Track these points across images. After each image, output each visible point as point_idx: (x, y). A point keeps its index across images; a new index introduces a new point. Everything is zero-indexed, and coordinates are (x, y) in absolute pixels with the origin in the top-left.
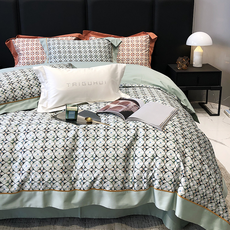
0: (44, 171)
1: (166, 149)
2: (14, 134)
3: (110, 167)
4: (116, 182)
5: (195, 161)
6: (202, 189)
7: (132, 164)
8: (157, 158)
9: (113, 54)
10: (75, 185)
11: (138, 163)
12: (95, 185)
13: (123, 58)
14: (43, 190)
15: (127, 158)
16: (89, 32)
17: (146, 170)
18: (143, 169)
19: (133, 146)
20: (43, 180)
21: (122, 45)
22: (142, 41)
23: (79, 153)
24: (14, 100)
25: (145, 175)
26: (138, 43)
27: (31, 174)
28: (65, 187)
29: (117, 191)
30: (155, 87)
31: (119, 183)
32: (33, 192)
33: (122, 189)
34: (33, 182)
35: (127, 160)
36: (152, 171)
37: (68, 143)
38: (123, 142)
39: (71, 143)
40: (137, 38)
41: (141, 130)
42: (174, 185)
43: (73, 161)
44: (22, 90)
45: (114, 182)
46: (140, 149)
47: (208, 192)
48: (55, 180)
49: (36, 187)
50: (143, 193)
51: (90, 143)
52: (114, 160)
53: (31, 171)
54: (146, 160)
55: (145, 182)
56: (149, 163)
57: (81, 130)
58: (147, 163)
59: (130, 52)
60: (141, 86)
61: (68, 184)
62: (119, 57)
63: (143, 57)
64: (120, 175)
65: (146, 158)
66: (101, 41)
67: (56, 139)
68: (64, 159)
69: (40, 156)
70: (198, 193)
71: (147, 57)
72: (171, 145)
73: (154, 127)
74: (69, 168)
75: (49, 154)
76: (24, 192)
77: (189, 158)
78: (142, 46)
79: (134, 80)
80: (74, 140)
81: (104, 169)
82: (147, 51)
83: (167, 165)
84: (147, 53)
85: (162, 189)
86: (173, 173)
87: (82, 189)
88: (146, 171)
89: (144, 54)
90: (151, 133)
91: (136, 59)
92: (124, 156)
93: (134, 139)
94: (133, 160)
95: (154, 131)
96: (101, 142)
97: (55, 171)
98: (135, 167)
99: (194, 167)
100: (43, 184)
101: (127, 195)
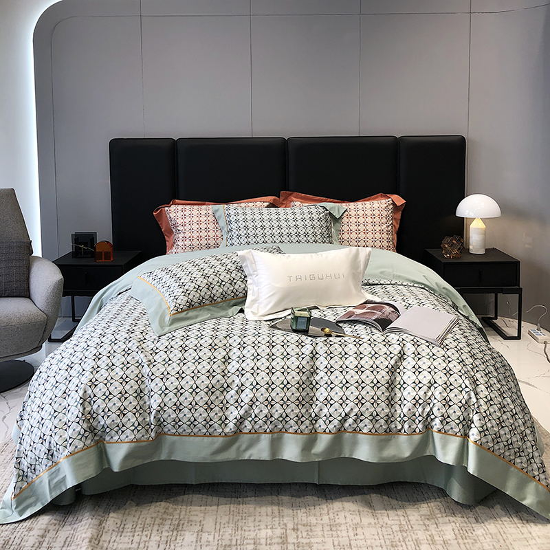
0: (273, 403)
1: (448, 373)
2: (225, 350)
3: (368, 398)
4: (377, 421)
5: (492, 391)
6: (505, 434)
7: (399, 395)
8: (436, 385)
9: (333, 230)
10: (317, 425)
11: (409, 393)
12: (346, 425)
13: (350, 238)
14: (271, 431)
15: (391, 385)
16: (291, 195)
17: (421, 403)
18: (417, 401)
19: (399, 368)
20: (272, 416)
21: (347, 215)
22: (380, 209)
23: (322, 378)
24: (211, 301)
25: (420, 410)
26: (374, 213)
27: (254, 407)
28: (303, 427)
29: (379, 435)
30: (417, 285)
31: (382, 421)
32: (255, 435)
33: (385, 431)
34: (257, 419)
35: (392, 389)
36: (429, 404)
37: (304, 362)
38: (384, 363)
39: (308, 362)
40: (372, 204)
41: (409, 345)
42: (463, 425)
43: (312, 389)
44: (222, 286)
45: (374, 421)
46: (409, 373)
47: (514, 439)
48: (288, 417)
49: (260, 427)
50: (417, 438)
51: (336, 363)
52: (373, 388)
53: (254, 403)
54: (420, 388)
55: (420, 422)
56: (425, 393)
57: (321, 344)
58: (421, 393)
60: (393, 282)
61: (307, 422)
62: (343, 236)
63: (383, 236)
64: (383, 409)
65: (420, 385)
67: (286, 356)
68: (301, 386)
69: (266, 381)
70: (499, 440)
71: (390, 236)
72: (455, 367)
73: (427, 342)
74: (307, 399)
75: (278, 378)
76: (242, 435)
77: (482, 387)
78: (380, 218)
79: (381, 273)
80: (312, 358)
81: (360, 401)
82: (389, 226)
83: (452, 395)
85: (445, 432)
86: (460, 408)
87: (327, 431)
88: (420, 404)
89: (385, 231)
90: (424, 350)
91: (372, 240)
92: (388, 383)
93: (400, 358)
94: (400, 389)
95: (428, 346)
96: (351, 362)
97: (289, 403)
98: (405, 399)
99: (491, 399)
100: (271, 422)
101: (393, 441)
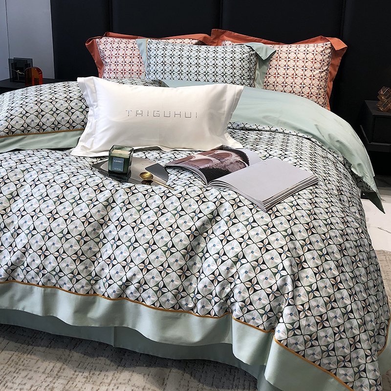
0: (47, 253)
1: (265, 247)
2: (16, 185)
3: (156, 264)
4: (163, 293)
5: (322, 278)
6: (326, 336)
7: (198, 265)
8: (244, 261)
9: (257, 72)
10: (97, 286)
11: (209, 266)
12: (128, 292)
13: (276, 82)
14: (43, 285)
15: (190, 253)
16: (223, 33)
17: (220, 280)
18: (216, 278)
19: (207, 232)
21: (277, 58)
22: (315, 52)
23: (110, 232)
24: (38, 130)
25: (218, 289)
26: (307, 56)
27: (27, 254)
28: (78, 286)
29: (164, 310)
30: (301, 134)
31: (170, 295)
32: (28, 287)
33: (173, 307)
34: (28, 269)
35: (191, 257)
36: (231, 283)
37: (94, 211)
38: (189, 223)
39: (99, 211)
40: (307, 47)
41: (227, 205)
42: (269, 318)
43: (97, 243)
44: (55, 115)
45: (159, 293)
46: (216, 240)
47: (339, 344)
48: (62, 272)
49: (33, 278)
50: (211, 321)
51: (130, 216)
52: (165, 252)
53: (27, 250)
54: (223, 262)
55: (216, 303)
56: (228, 269)
57: (121, 192)
58: (223, 268)
59: (290, 72)
60: (273, 129)
61: (84, 282)
62: (269, 80)
63: (314, 82)
64: (173, 280)
65: (225, 258)
66: (238, 49)
67: (77, 201)
68: (83, 238)
69: (45, 227)
70: (315, 343)
71: (323, 83)
72: (278, 240)
73: (252, 204)
74: (89, 254)
75: (59, 225)
76: (15, 283)
77: (309, 272)
78: (314, 63)
80: (106, 207)
81: (145, 267)
82: (322, 72)
83: (261, 277)
84: (322, 75)
85: (245, 321)
86: (268, 295)
87: (106, 295)
88: (219, 282)
89: (317, 76)
90: (245, 213)
91: (300, 86)
92: (186, 249)
93: (210, 220)
94: (201, 258)
95: (251, 210)
96: (149, 217)
97: (64, 256)
98: (203, 272)
100: (43, 275)
101: (182, 320)
